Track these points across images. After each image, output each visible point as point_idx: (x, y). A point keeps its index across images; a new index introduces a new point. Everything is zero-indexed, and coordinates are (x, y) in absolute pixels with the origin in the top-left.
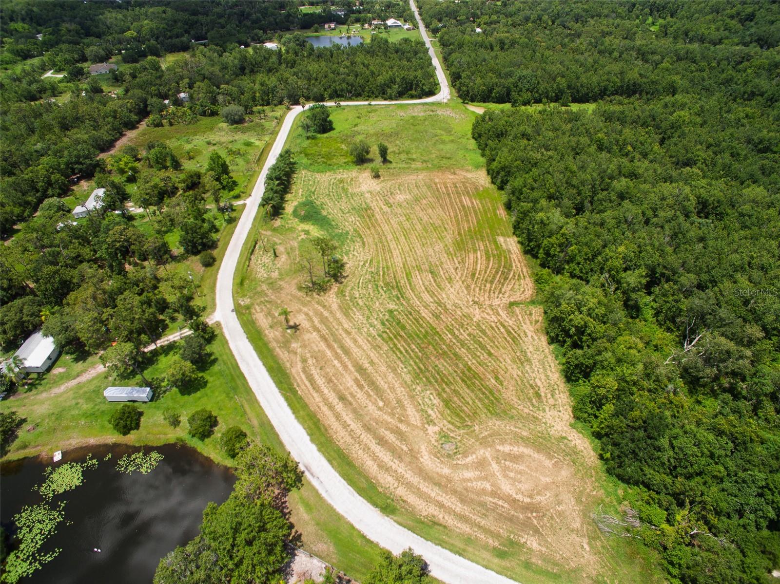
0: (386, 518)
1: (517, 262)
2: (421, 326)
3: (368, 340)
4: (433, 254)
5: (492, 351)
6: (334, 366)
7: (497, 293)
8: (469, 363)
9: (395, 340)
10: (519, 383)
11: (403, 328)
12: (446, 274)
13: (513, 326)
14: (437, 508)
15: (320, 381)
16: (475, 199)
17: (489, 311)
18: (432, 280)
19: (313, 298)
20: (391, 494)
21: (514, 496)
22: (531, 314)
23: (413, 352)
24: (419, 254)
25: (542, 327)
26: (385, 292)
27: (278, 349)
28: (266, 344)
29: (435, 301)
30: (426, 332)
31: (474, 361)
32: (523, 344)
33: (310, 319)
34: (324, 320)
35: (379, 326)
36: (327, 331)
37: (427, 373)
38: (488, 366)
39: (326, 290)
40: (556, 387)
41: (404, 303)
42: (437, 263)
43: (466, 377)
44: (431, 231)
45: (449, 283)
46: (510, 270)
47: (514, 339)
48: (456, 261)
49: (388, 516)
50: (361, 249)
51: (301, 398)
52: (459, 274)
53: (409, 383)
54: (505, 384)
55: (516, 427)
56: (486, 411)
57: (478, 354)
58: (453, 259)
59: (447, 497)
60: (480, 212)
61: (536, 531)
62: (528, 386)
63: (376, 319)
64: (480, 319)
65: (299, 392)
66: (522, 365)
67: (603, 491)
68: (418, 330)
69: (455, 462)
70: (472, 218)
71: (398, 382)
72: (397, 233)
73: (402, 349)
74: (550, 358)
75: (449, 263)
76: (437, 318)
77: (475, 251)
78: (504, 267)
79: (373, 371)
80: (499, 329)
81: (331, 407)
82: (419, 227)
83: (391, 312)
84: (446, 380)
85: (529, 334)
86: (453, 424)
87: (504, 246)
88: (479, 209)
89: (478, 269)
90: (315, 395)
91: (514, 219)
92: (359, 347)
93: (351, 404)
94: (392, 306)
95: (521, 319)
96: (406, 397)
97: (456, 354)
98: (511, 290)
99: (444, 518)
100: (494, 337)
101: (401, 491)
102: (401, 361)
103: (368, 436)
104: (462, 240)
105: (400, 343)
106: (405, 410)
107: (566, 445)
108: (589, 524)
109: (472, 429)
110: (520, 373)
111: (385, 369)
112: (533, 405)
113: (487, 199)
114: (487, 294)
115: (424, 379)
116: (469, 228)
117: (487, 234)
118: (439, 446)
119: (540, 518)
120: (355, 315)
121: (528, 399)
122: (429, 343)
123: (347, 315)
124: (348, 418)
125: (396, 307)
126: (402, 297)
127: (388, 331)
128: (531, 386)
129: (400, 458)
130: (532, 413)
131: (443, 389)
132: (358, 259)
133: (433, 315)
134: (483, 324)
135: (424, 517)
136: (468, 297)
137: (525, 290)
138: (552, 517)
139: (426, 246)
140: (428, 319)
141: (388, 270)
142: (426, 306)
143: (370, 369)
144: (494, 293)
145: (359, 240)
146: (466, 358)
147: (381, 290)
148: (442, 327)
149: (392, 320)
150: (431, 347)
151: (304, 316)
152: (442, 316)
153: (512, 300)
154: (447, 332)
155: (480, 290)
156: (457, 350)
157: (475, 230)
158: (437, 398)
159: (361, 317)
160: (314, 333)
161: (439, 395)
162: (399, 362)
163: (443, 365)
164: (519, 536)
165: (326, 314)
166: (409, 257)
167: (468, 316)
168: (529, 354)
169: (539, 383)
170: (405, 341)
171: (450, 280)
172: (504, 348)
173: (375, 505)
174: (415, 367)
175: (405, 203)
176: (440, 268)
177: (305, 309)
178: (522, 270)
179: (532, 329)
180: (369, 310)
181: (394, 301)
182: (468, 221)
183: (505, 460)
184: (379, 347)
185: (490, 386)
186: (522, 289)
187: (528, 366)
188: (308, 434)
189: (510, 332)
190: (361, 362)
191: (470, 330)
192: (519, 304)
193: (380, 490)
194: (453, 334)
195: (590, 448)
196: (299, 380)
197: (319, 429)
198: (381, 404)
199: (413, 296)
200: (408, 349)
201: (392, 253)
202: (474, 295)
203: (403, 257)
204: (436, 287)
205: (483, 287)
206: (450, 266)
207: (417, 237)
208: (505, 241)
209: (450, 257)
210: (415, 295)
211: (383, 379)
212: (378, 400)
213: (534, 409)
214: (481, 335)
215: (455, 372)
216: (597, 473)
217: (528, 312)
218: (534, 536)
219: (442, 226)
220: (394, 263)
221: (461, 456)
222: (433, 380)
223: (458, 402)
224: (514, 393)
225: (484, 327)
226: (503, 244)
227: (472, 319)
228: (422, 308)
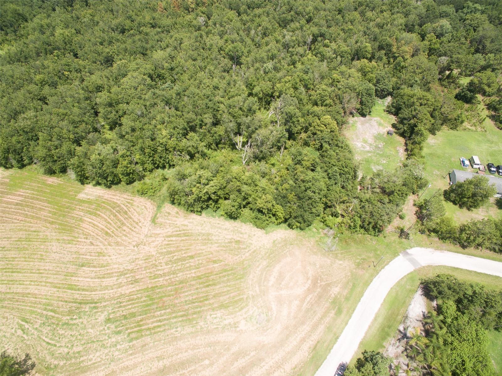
1: (114, 197)
2: (138, 298)
3: (131, 354)
4: (60, 255)
5: (190, 254)
7: (136, 226)
8: (194, 275)
9: (143, 328)
10: (225, 249)
11: (133, 315)
12: (93, 254)
13: (174, 230)
14: (305, 343)
16: (17, 191)
17: (150, 240)
18: (92, 269)
21: (305, 288)
22: (169, 213)
23: (163, 316)
24: (51, 268)
25: (184, 212)
26: (80, 318)
29: (118, 276)
30: (147, 296)
31: (193, 271)
32: (193, 231)
35: (119, 338)
37: (190, 312)
38: (202, 264)
41: (105, 304)
42: (74, 256)
43: (205, 283)
44: (29, 245)
45: (104, 256)
46: (119, 206)
47: (185, 235)
48: (83, 240)
52: (99, 244)
53: (194, 330)
54: (221, 259)
55: (258, 267)
56: (238, 281)
57: (188, 265)
58: (78, 241)
59: (298, 333)
60: (37, 195)
61: (329, 285)
62: (229, 244)
63: (110, 338)
64: (155, 249)
66: (211, 240)
67: (311, 238)
68: (141, 302)
69: (274, 318)
70: (39, 204)
71: (190, 339)
73: (156, 324)
74: (212, 220)
76: (138, 282)
77: (81, 220)
78: (114, 208)
79: (170, 360)
80: (172, 241)
82: (12, 254)
83: (108, 320)
84: (202, 299)
85: (186, 222)
86: (242, 309)
87: (92, 198)
88: (33, 194)
89: (104, 227)
91: (73, 176)
94: (102, 317)
95: (170, 222)
96: (207, 337)
97: (181, 282)
98: (139, 215)
99: (312, 341)
100: (178, 247)
101: (288, 367)
102: (168, 329)
104: (61, 225)
105: (148, 324)
106: (219, 342)
107: (279, 243)
108: (329, 255)
109: (251, 296)
110: (216, 245)
111: (172, 347)
112: (245, 249)
113: (26, 183)
114: (134, 234)
115: (194, 316)
116: (50, 212)
117: (68, 202)
118: (258, 325)
119: (322, 280)
120: (92, 359)
121: (239, 249)
122: (161, 299)
125: (106, 313)
126: (96, 303)
127: (129, 331)
128: (229, 242)
130: (250, 252)
131: (210, 304)
133: (132, 284)
134: (161, 249)
135: (309, 355)
136: (128, 248)
137: (145, 207)
138: (322, 273)
139: (44, 257)
140: (134, 289)
141: (52, 305)
142: (120, 286)
143: (167, 362)
144: (135, 228)
146: (188, 276)
147: (75, 322)
148: (149, 281)
149: (119, 323)
150: (165, 299)
152: (137, 277)
153: (149, 219)
154: (157, 280)
155: (126, 236)
156: (177, 279)
157: (56, 209)
158: (216, 312)
159: (98, 354)
161: (213, 309)
162: (168, 332)
163: (187, 296)
164: (330, 296)
166: (47, 278)
167: (147, 258)
168: (203, 231)
169: (230, 237)
170: (148, 318)
171: (100, 254)
172: (191, 245)
174: (180, 319)
176: (82, 256)
178: (125, 198)
179: (182, 219)
180: (94, 342)
181: (96, 312)
183: (280, 284)
184: (145, 345)
185: (219, 269)
186: (143, 207)
187: (213, 237)
189: (178, 234)
190: (154, 369)
191: (162, 262)
192: (156, 216)
194: (161, 276)
195: (284, 231)
198: (207, 362)
199: (100, 292)
200: (158, 319)
201: (29, 294)
202: (129, 242)
203: (43, 284)
204: (103, 268)
205: (125, 233)
206: (85, 247)
207: (25, 261)
208: (86, 193)
209: (74, 243)
210: (100, 291)
211: (181, 353)
212: (202, 363)
213: (248, 249)
214: (171, 255)
215: (197, 289)
216: (300, 235)
217: (167, 214)
218: (331, 288)
219: (30, 233)
220: (46, 295)
221: (270, 312)
222: (199, 309)
223: (225, 297)
224: (231, 256)
225: (165, 250)
226: (88, 197)
227: (153, 256)
228: (119, 290)
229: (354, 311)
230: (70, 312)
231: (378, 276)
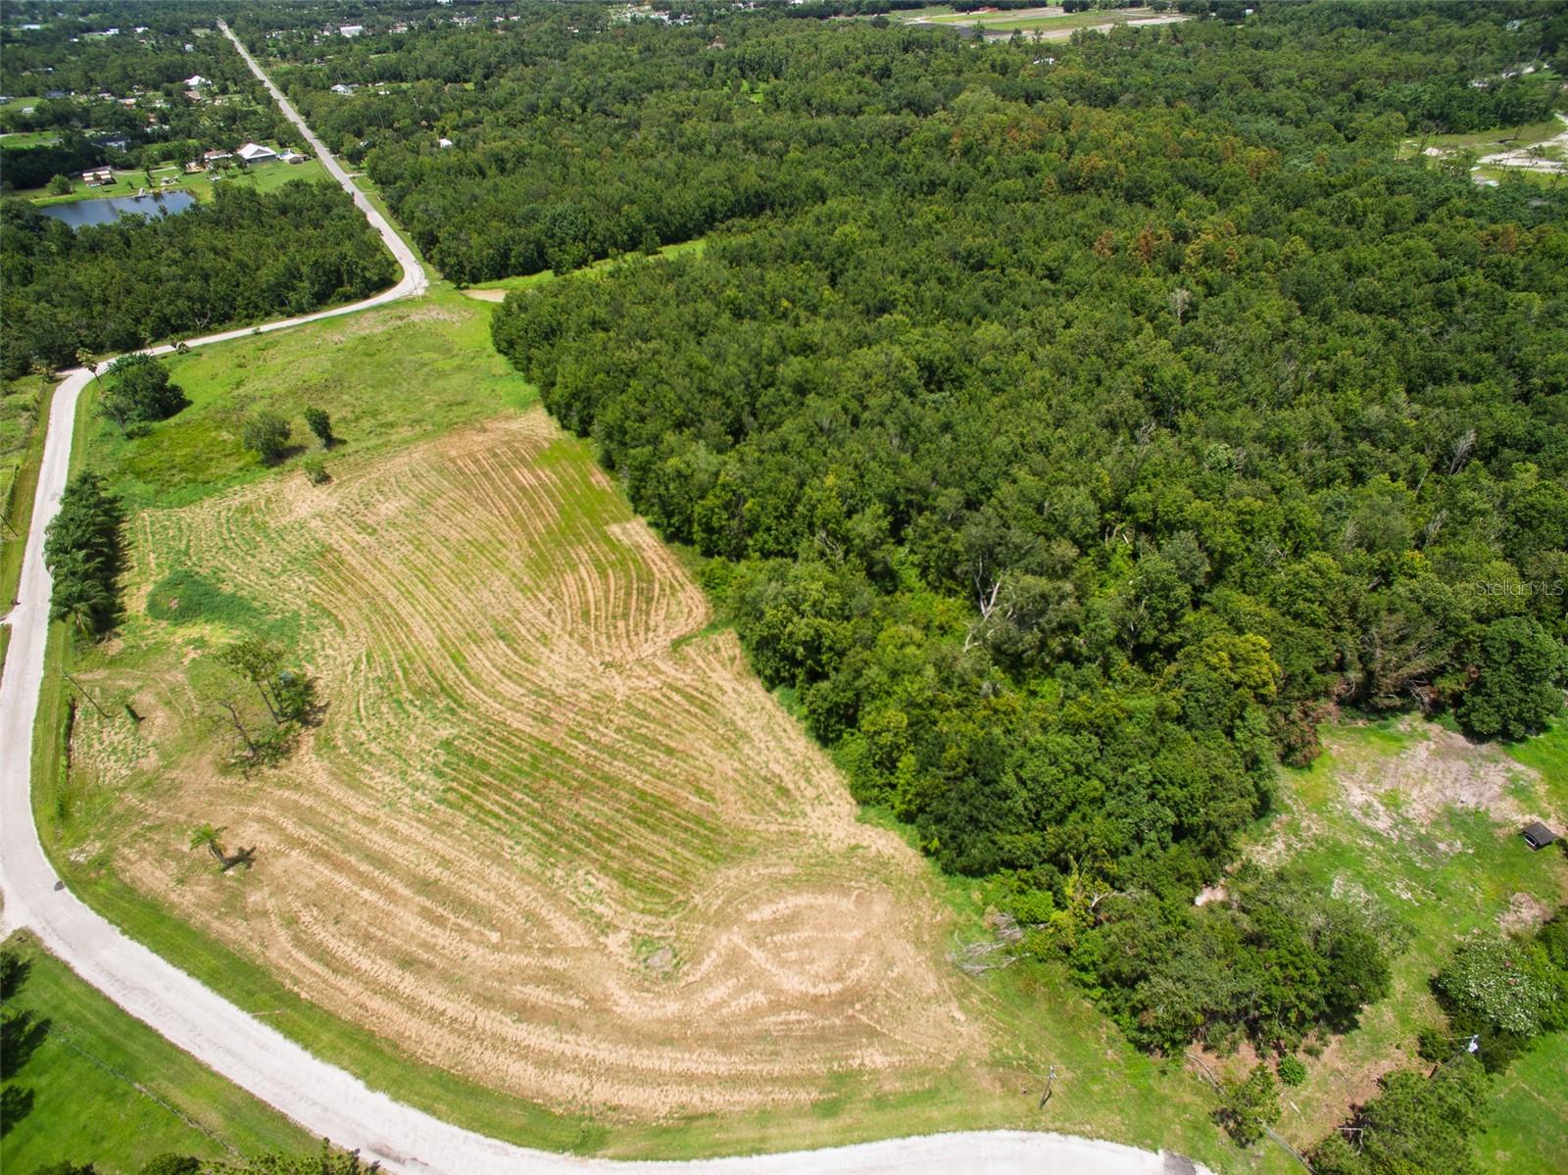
0: (591, 1162)
1: (659, 563)
2: (519, 748)
3: (419, 820)
4: (493, 600)
5: (673, 744)
6: (365, 903)
7: (642, 634)
8: (639, 784)
9: (476, 797)
10: (743, 783)
11: (484, 766)
12: (534, 631)
13: (694, 683)
14: (684, 1088)
15: (345, 949)
16: (542, 469)
17: (639, 671)
18: (509, 652)
19: (264, 779)
20: (583, 1108)
21: (812, 991)
22: (717, 650)
23: (520, 806)
24: (464, 609)
25: (745, 665)
26: (421, 709)
27: (216, 924)
28: (182, 926)
29: (529, 690)
30: (534, 757)
31: (646, 777)
32: (723, 710)
33: (273, 826)
34: (306, 817)
35: (433, 782)
36: (322, 837)
37: (565, 837)
38: (675, 776)
39: (288, 750)
40: (808, 764)
41: (469, 717)
42: (508, 615)
43: (641, 811)
44: (475, 557)
45: (545, 645)
46: (651, 582)
47: (703, 706)
48: (544, 600)
49: (593, 1157)
50: (339, 639)
51: (312, 1006)
52: (559, 622)
53: (538, 870)
54: (717, 796)
55: (767, 866)
56: (702, 860)
57: (649, 759)
58: (536, 596)
59: (694, 1057)
60: (559, 490)
61: (872, 1034)
62: (761, 782)
63: (422, 770)
64: (628, 692)
65: (303, 995)
66: (736, 748)
67: (950, 908)
68: (516, 758)
69: (683, 983)
70: (547, 505)
71: (514, 878)
72: (406, 582)
73: (496, 809)
74: (780, 716)
75: (531, 608)
76: (545, 723)
77: (574, 568)
78: (639, 579)
79: (453, 879)
80: (669, 698)
81: (389, 993)
82: (446, 556)
83: (447, 744)
84: (606, 835)
85: (728, 686)
86: (650, 912)
87: (626, 541)
88: (555, 485)
89: (592, 600)
90: (344, 983)
91: (626, 484)
92: (406, 840)
93: (430, 966)
94: (446, 732)
95: (703, 666)
96: (541, 900)
97: (606, 778)
98: (666, 618)
99: (702, 1099)
100: (667, 716)
101: (603, 1092)
102: (505, 834)
103: (493, 1013)
104: (541, 554)
105: (488, 799)
106: (548, 927)
107: (863, 858)
108: (949, 975)
109: (691, 905)
110: (737, 765)
111: (477, 863)
112: (782, 813)
113: (564, 462)
114: (624, 642)
115: (563, 850)
116: (547, 526)
117: (585, 526)
118: (642, 967)
119: (869, 1009)
120: (372, 778)
121: (769, 805)
122: (547, 777)
123: (354, 785)
124: (435, 997)
125: (455, 731)
126: (460, 706)
127: (455, 784)
128: (765, 779)
129: (575, 1027)
130: (784, 828)
131: (608, 855)
132: (339, 660)
133: (535, 719)
134: (638, 700)
135: (665, 1117)
136: (590, 659)
137: (691, 610)
138: (888, 996)
139: (472, 588)
140: (528, 730)
141: (412, 663)
142: (516, 707)
143: (446, 877)
144: (637, 634)
145: (326, 622)
146: (629, 777)
147: (410, 709)
148: (562, 735)
149: (455, 760)
150: (553, 783)
151: (256, 826)
152: (553, 715)
153: (675, 636)
154: (574, 742)
155: (609, 638)
156: (606, 768)
157: (558, 525)
158: (601, 876)
159: (387, 779)
160: (294, 853)
161: (603, 868)
162: (499, 838)
163: (591, 808)
164: (847, 1058)
165: (307, 801)
166: (447, 621)
167: (605, 697)
168: (740, 723)
169: (777, 769)
170: (498, 791)
171: (544, 638)
172: (692, 730)
173: (559, 1147)
174: (537, 835)
175: (402, 517)
176: (517, 623)
177: (254, 810)
178: (673, 575)
179: (729, 676)
180: (400, 756)
181: (446, 720)
182: (541, 515)
183: (772, 934)
184: (449, 824)
185: (693, 811)
186: (686, 610)
187: (747, 746)
188: (357, 1077)
189: (692, 696)
190: (420, 871)
191: (616, 721)
192: (690, 638)
193: (558, 1111)
194: (588, 741)
195: (904, 844)
196: (293, 970)
197: (378, 1052)
198: (495, 937)
199: (482, 695)
200: (509, 804)
201: (407, 625)
202: (602, 652)
203: (434, 625)
204: (523, 663)
205: (612, 632)
206: (536, 613)
207: (449, 577)
208: (625, 531)
209: (529, 595)
210: (485, 693)
211: (479, 886)
212: (487, 932)
213: (787, 819)
214: (641, 722)
215: (618, 811)
216: (930, 881)
217: (711, 648)
218: (871, 1044)
219: (494, 540)
220: (420, 643)
221: (688, 965)
222: (582, 846)
223: (645, 866)
224: (740, 805)
225: (641, 706)
226: (622, 537)
227: (613, 700)
228: (509, 713)
229: (863, 1141)
230: (419, 692)
231: (1025, 1134)
